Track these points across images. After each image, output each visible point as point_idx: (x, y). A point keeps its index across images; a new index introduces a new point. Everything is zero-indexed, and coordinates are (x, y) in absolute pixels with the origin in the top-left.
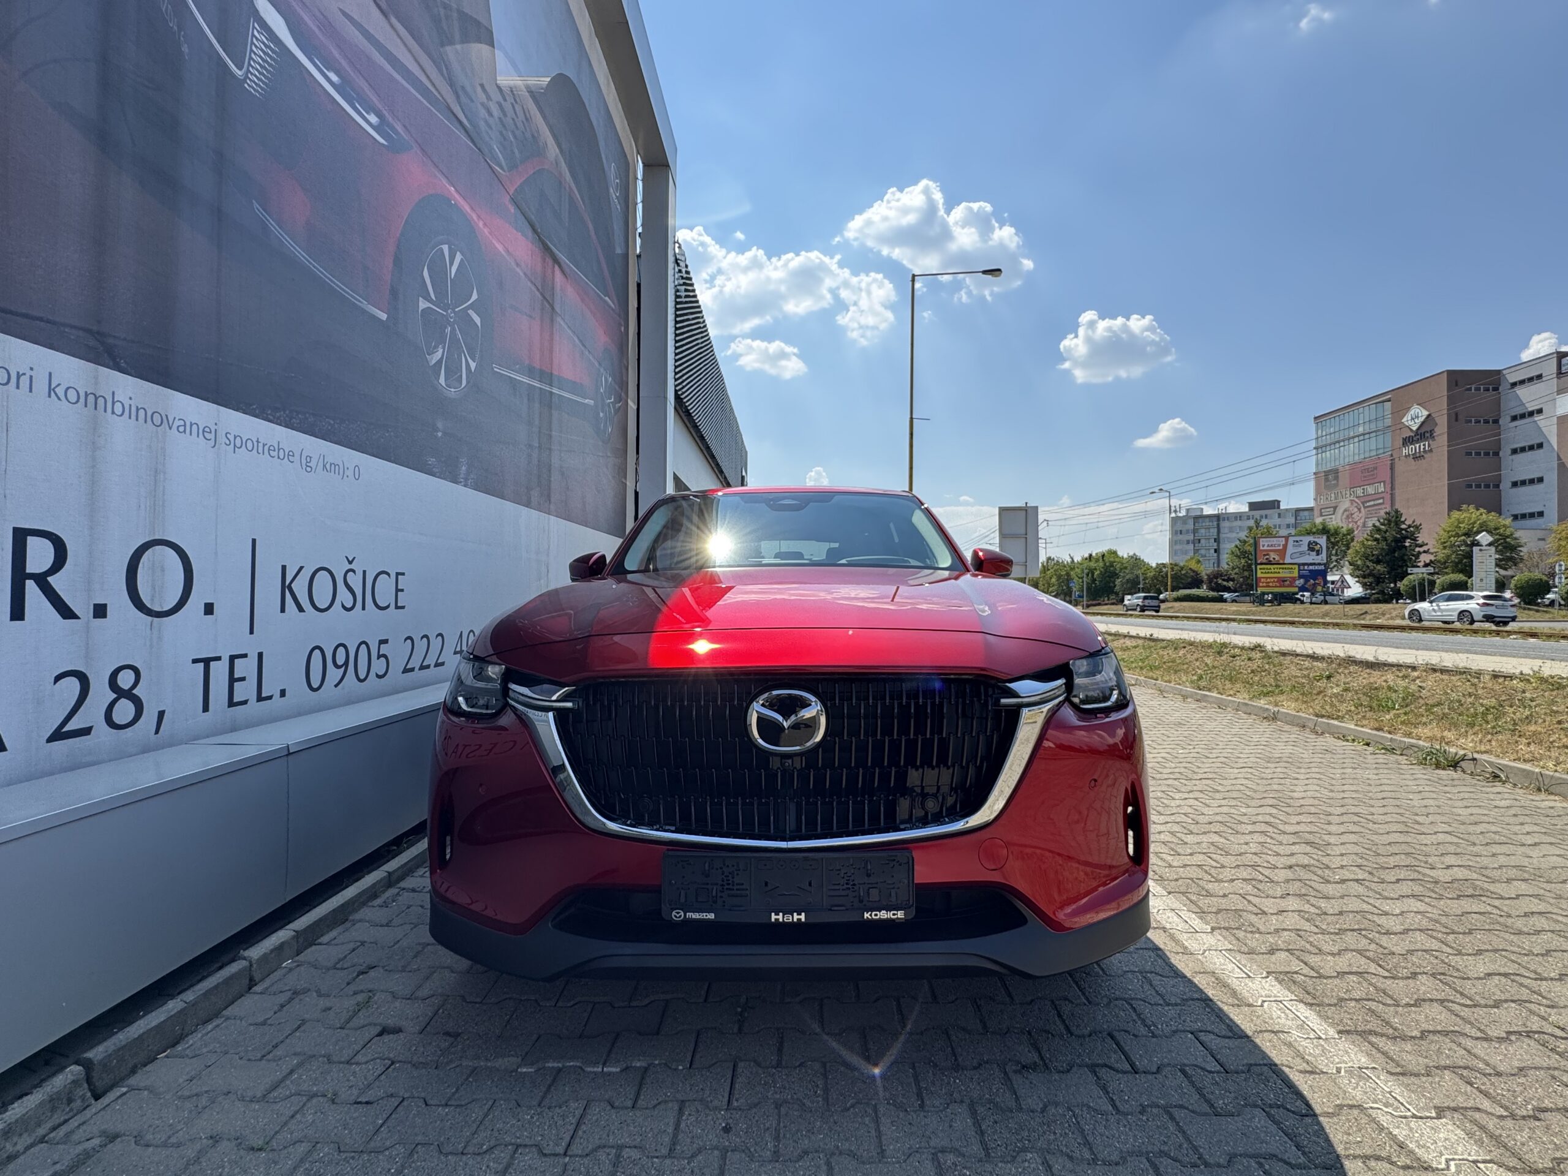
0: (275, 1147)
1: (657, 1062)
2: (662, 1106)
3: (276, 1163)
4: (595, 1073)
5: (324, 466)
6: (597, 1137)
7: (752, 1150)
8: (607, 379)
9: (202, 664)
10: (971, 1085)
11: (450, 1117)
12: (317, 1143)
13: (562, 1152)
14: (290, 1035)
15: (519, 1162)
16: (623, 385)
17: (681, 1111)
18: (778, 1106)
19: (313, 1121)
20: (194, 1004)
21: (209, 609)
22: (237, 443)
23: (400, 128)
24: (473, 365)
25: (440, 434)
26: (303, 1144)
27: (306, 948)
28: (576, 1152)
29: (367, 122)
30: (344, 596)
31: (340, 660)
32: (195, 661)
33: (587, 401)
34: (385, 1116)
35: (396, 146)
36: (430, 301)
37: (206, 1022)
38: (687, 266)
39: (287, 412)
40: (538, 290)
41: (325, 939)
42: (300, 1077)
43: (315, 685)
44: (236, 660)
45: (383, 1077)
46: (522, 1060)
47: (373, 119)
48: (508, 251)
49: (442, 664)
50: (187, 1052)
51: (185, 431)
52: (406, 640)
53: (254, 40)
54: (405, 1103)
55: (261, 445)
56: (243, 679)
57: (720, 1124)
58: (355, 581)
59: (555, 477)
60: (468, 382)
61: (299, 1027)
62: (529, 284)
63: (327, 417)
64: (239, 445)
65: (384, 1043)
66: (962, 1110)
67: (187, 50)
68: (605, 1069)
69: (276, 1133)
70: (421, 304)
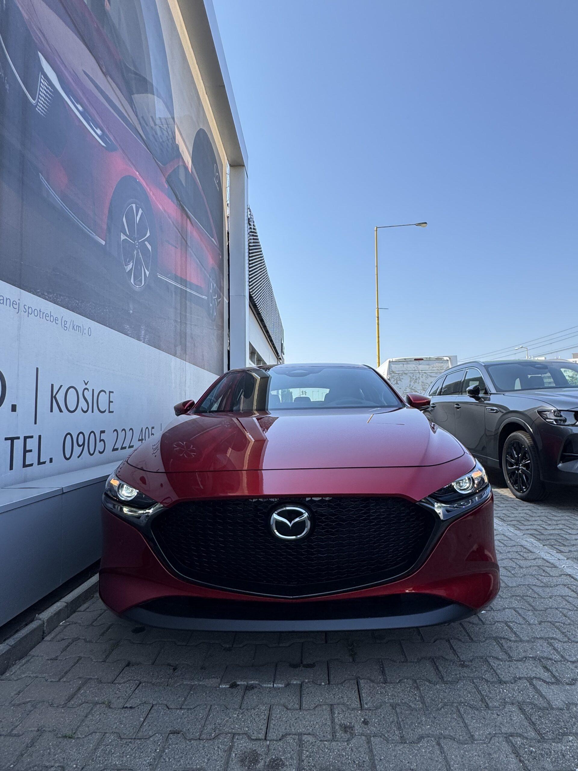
0: (80, 736)
1: (307, 681)
2: (319, 708)
3: (83, 746)
4: (270, 688)
5: (73, 327)
6: (283, 728)
7: (386, 735)
8: (213, 285)
9: (9, 442)
10: (515, 693)
11: (185, 716)
12: (105, 733)
13: (263, 738)
14: (73, 666)
15: (237, 744)
16: (221, 288)
17: (332, 712)
18: (394, 707)
19: (100, 719)
20: (13, 647)
21: (14, 408)
22: (29, 311)
23: (112, 138)
24: (147, 273)
25: (131, 312)
26: (98, 734)
27: (72, 614)
28: (272, 738)
29: (96, 133)
30: (83, 404)
31: (81, 443)
32: (6, 439)
33: (204, 297)
34: (144, 716)
35: (110, 148)
36: (126, 235)
37: (21, 658)
38: (254, 222)
39: (55, 294)
40: (179, 232)
41: (82, 608)
42: (85, 692)
43: (68, 456)
44: (27, 439)
45: (137, 691)
46: (221, 680)
47: (99, 132)
48: (165, 210)
49: (132, 446)
50: (13, 676)
51: (3, 303)
52: (114, 431)
53: (41, 84)
54: (155, 708)
55: (42, 313)
56: (31, 451)
57: (360, 719)
58: (88, 395)
59: (188, 339)
60: (145, 283)
61: (78, 661)
62: (175, 228)
63: (75, 299)
64: (30, 313)
65: (132, 670)
66: (514, 709)
67: (8, 88)
68: (275, 685)
69: (78, 727)
70: (122, 236)
